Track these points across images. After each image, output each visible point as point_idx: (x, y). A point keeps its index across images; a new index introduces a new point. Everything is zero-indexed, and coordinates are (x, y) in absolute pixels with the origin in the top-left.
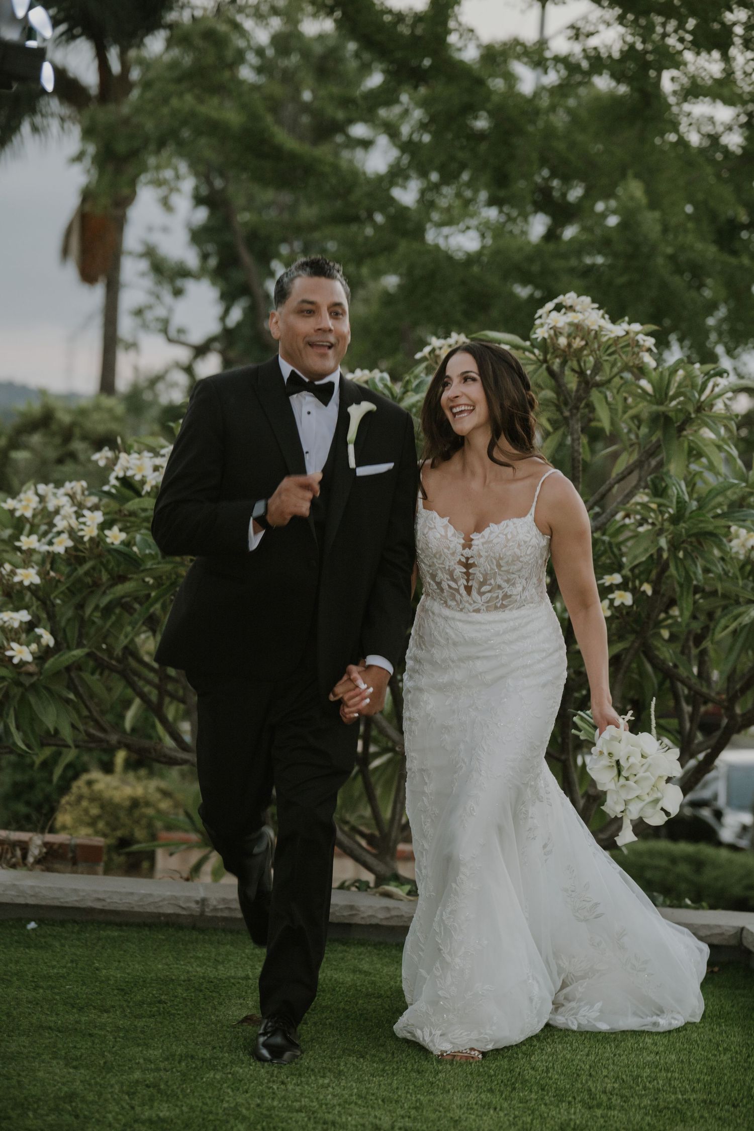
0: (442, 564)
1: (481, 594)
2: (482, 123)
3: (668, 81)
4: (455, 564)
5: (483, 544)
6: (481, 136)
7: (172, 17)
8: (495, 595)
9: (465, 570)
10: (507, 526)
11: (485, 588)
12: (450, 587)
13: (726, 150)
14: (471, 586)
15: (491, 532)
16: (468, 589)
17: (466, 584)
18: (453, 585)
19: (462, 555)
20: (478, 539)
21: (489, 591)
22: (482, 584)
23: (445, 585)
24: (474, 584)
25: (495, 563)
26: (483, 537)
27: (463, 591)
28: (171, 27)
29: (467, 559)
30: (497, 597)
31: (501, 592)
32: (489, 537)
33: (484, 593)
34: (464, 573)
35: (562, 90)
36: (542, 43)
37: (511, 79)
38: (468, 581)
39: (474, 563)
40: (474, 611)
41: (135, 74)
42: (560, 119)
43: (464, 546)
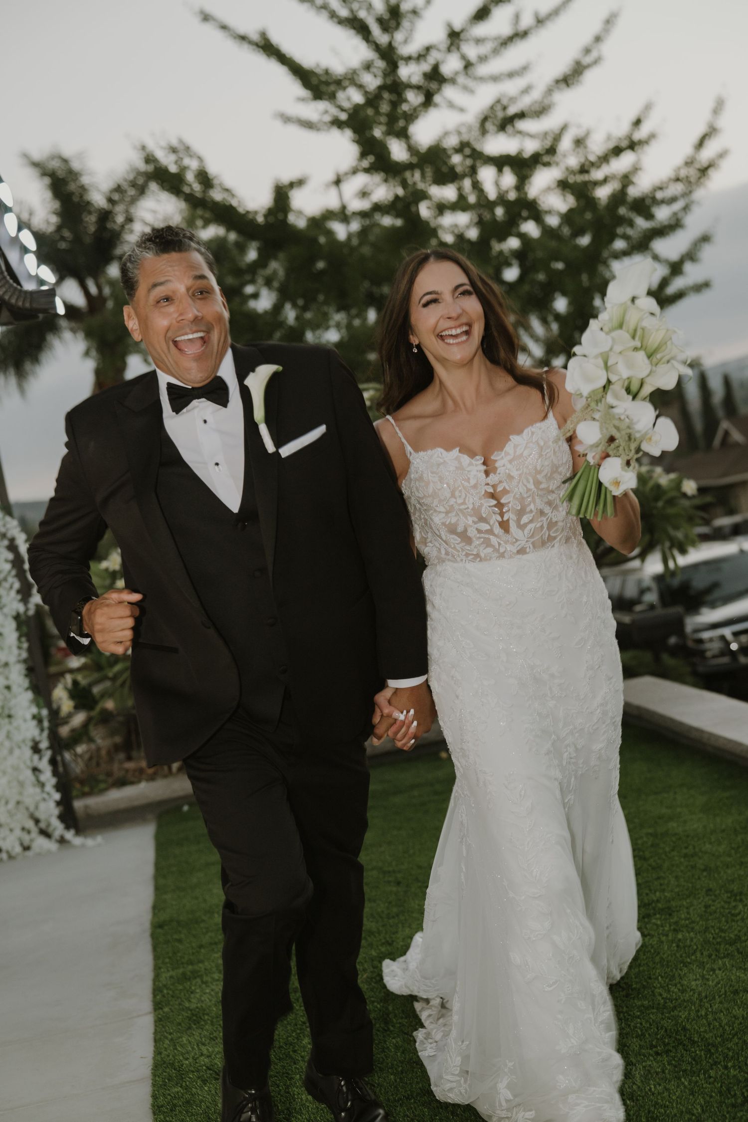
0: (464, 503)
1: (522, 527)
2: (321, 265)
3: (424, 210)
4: (480, 499)
5: (510, 462)
6: (322, 272)
7: (118, 251)
8: (539, 525)
9: (494, 502)
10: (533, 433)
11: (525, 519)
12: (479, 531)
13: (469, 241)
14: (508, 520)
15: (516, 447)
16: (504, 526)
17: (499, 519)
18: (484, 527)
19: (488, 484)
20: (502, 458)
21: (531, 521)
22: (521, 513)
23: (472, 532)
24: (510, 516)
25: (531, 481)
26: (507, 454)
27: (497, 530)
28: (120, 258)
29: (494, 487)
30: (542, 527)
31: (545, 519)
32: (515, 452)
33: (526, 525)
34: (495, 506)
35: (363, 233)
36: (344, 208)
37: (330, 233)
38: (502, 514)
39: (504, 488)
40: (519, 552)
41: (107, 291)
42: (366, 250)
43: (487, 473)
